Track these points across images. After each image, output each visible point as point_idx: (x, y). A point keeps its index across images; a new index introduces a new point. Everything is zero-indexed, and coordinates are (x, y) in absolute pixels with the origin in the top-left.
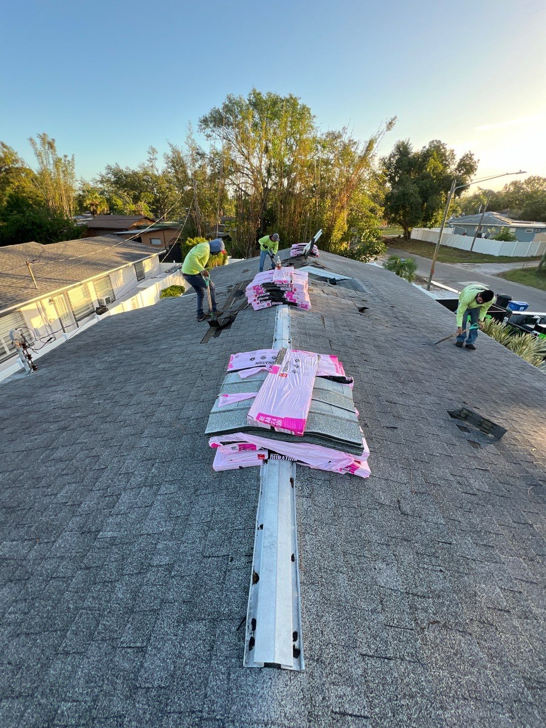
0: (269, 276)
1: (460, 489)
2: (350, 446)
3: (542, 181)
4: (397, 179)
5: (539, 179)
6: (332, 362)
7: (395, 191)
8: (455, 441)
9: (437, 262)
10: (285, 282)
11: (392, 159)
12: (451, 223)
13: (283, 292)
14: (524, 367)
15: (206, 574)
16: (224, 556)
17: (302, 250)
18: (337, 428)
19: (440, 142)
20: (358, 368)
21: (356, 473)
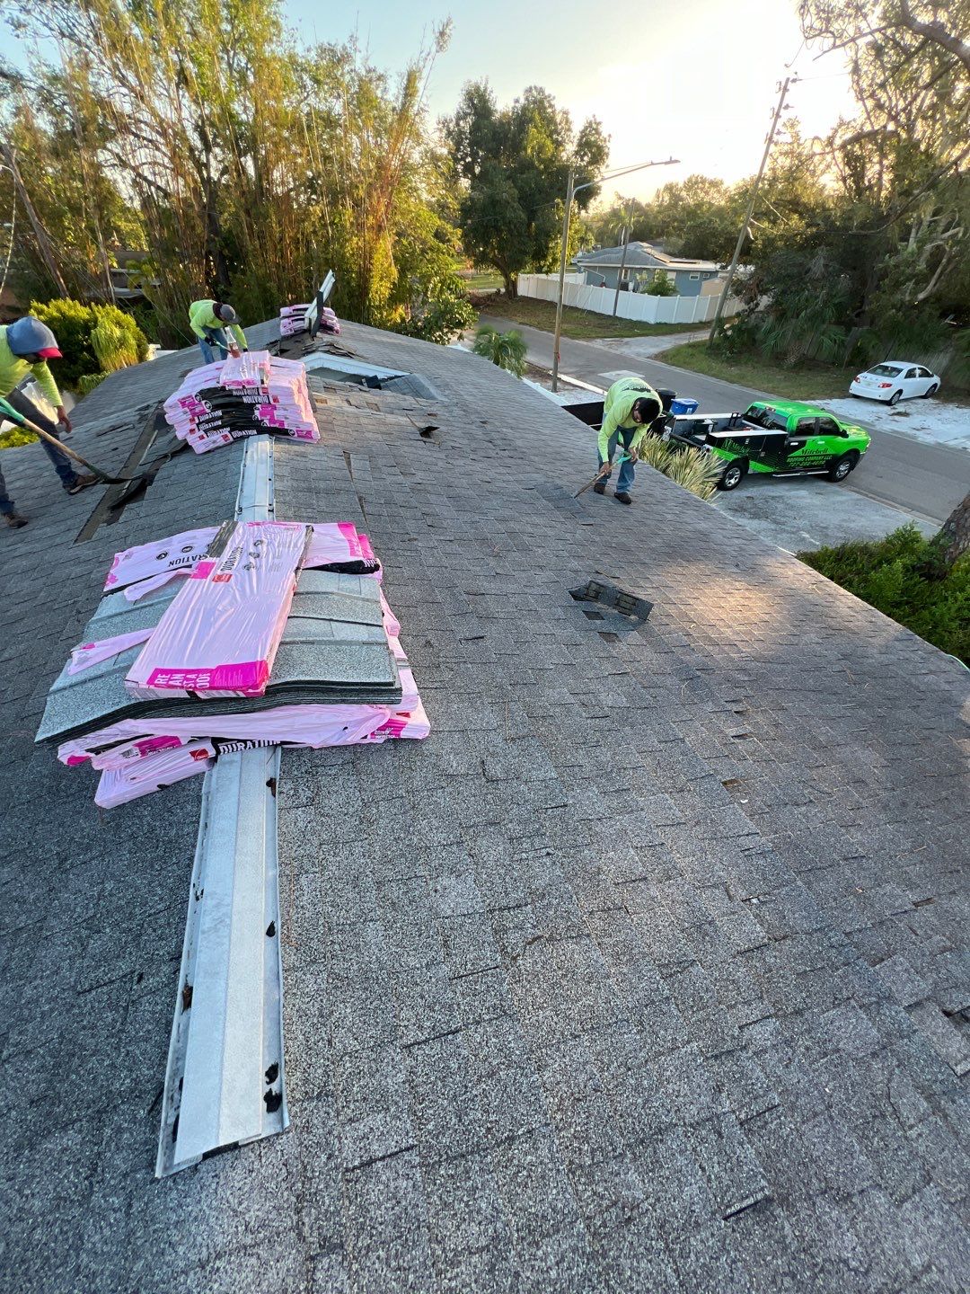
0: (216, 373)
1: (584, 714)
2: (373, 691)
3: (707, 185)
4: (477, 170)
5: (703, 182)
6: (342, 537)
7: (476, 195)
8: (579, 639)
9: (563, 339)
10: (248, 383)
11: (461, 123)
12: (580, 264)
13: (251, 406)
14: (686, 503)
15: (84, 1028)
16: (125, 976)
17: (303, 319)
18: (341, 663)
19: (543, 92)
20: (415, 543)
21: (404, 734)
